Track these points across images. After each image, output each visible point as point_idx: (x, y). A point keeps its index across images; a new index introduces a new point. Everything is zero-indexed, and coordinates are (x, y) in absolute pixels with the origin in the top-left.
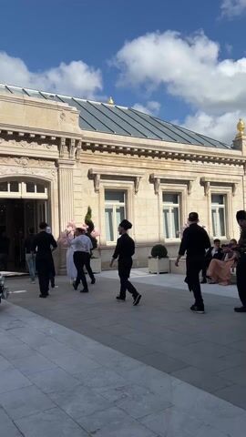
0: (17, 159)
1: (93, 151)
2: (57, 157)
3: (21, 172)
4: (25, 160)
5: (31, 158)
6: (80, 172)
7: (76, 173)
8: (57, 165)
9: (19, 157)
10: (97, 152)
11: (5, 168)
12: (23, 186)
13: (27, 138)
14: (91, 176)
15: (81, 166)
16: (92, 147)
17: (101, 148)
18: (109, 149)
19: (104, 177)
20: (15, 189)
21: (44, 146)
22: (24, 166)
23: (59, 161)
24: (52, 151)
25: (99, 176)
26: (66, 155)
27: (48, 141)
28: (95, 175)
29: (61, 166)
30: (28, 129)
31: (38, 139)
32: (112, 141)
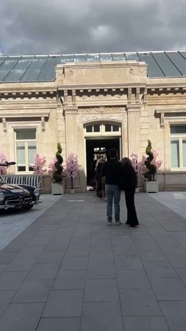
0: (97, 109)
1: (159, 95)
2: (126, 104)
3: (99, 117)
4: (102, 109)
5: (106, 107)
6: (147, 113)
7: (143, 114)
8: (127, 110)
9: (98, 107)
10: (162, 95)
11: (88, 116)
12: (103, 128)
13: (102, 92)
14: (157, 115)
15: (147, 107)
16: (158, 92)
17: (165, 91)
18: (173, 91)
19: (167, 114)
20: (97, 130)
21: (116, 97)
22: (102, 113)
23: (127, 106)
24: (123, 99)
25: (163, 115)
26: (133, 101)
27: (118, 92)
28: (160, 114)
29: (129, 110)
30: (102, 86)
31: (110, 92)
32: (175, 84)
